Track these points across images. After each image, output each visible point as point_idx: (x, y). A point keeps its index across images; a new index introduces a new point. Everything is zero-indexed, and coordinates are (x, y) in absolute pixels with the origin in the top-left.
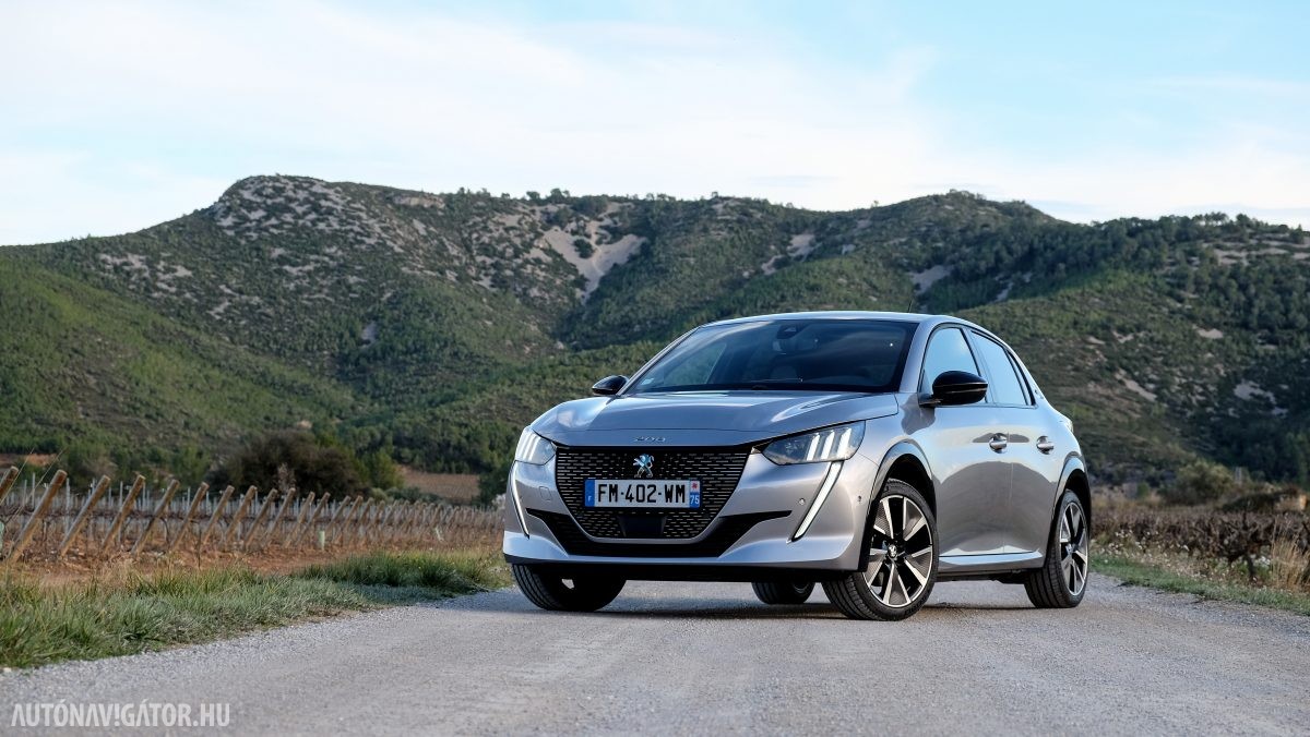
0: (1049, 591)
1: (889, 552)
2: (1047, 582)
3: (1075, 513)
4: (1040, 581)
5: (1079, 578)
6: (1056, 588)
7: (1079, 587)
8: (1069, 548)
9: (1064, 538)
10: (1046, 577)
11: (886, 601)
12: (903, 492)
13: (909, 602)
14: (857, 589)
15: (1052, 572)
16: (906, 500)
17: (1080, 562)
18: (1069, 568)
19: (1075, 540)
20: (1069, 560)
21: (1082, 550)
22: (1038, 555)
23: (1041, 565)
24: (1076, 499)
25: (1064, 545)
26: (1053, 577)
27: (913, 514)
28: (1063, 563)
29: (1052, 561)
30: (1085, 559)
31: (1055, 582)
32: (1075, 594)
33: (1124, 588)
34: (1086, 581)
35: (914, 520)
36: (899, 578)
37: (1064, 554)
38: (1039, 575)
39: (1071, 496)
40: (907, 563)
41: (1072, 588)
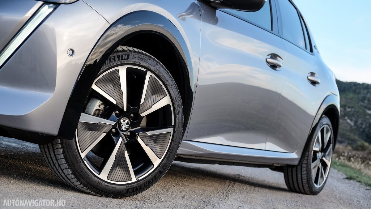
0: (300, 182)
1: (119, 124)
2: (299, 176)
3: (327, 132)
4: (294, 174)
5: (322, 176)
6: (305, 181)
7: (321, 182)
8: (319, 155)
9: (316, 147)
10: (299, 172)
11: (103, 176)
12: (147, 65)
13: (134, 179)
14: (65, 158)
15: (304, 169)
16: (149, 74)
17: (324, 165)
18: (316, 168)
19: (324, 150)
20: (318, 163)
21: (328, 158)
22: (295, 155)
23: (296, 163)
24: (330, 123)
25: (315, 152)
26: (304, 173)
27: (155, 90)
28: (313, 165)
29: (305, 162)
30: (329, 164)
31: (304, 176)
32: (317, 186)
33: (347, 181)
34: (327, 178)
35: (156, 97)
36: (126, 154)
37: (315, 159)
38: (294, 170)
39: (326, 121)
40: (139, 140)
41: (316, 182)
